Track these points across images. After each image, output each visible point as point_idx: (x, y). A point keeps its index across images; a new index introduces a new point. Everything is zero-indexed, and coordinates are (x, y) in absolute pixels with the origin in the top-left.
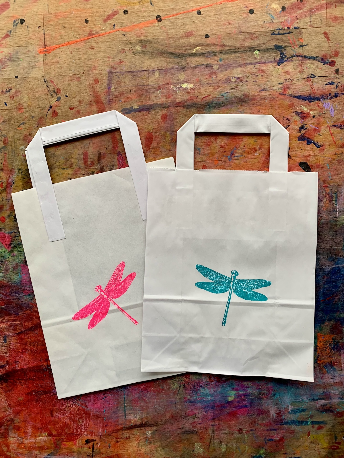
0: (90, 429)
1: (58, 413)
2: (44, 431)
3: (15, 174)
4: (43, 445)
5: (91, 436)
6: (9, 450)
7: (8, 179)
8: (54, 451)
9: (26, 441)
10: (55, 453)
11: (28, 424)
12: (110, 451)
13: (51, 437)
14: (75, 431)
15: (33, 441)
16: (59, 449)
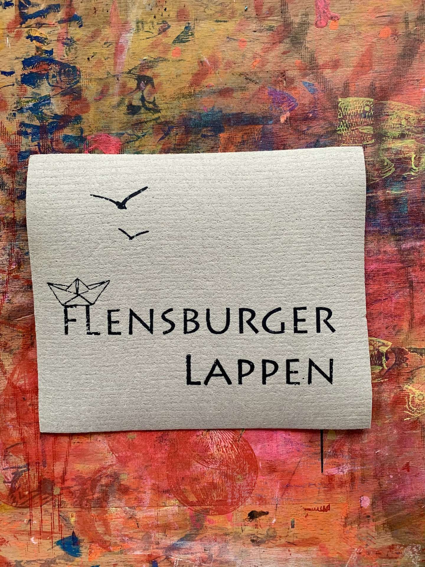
0: (256, 492)
1: (199, 463)
2: (173, 496)
3: (132, 31)
4: (172, 521)
5: (260, 504)
6: (107, 532)
7: (119, 39)
8: (192, 533)
9: (140, 515)
10: (192, 536)
11: (144, 483)
12: (293, 533)
13: (185, 507)
14: (230, 496)
15: (153, 513)
16: (201, 529)
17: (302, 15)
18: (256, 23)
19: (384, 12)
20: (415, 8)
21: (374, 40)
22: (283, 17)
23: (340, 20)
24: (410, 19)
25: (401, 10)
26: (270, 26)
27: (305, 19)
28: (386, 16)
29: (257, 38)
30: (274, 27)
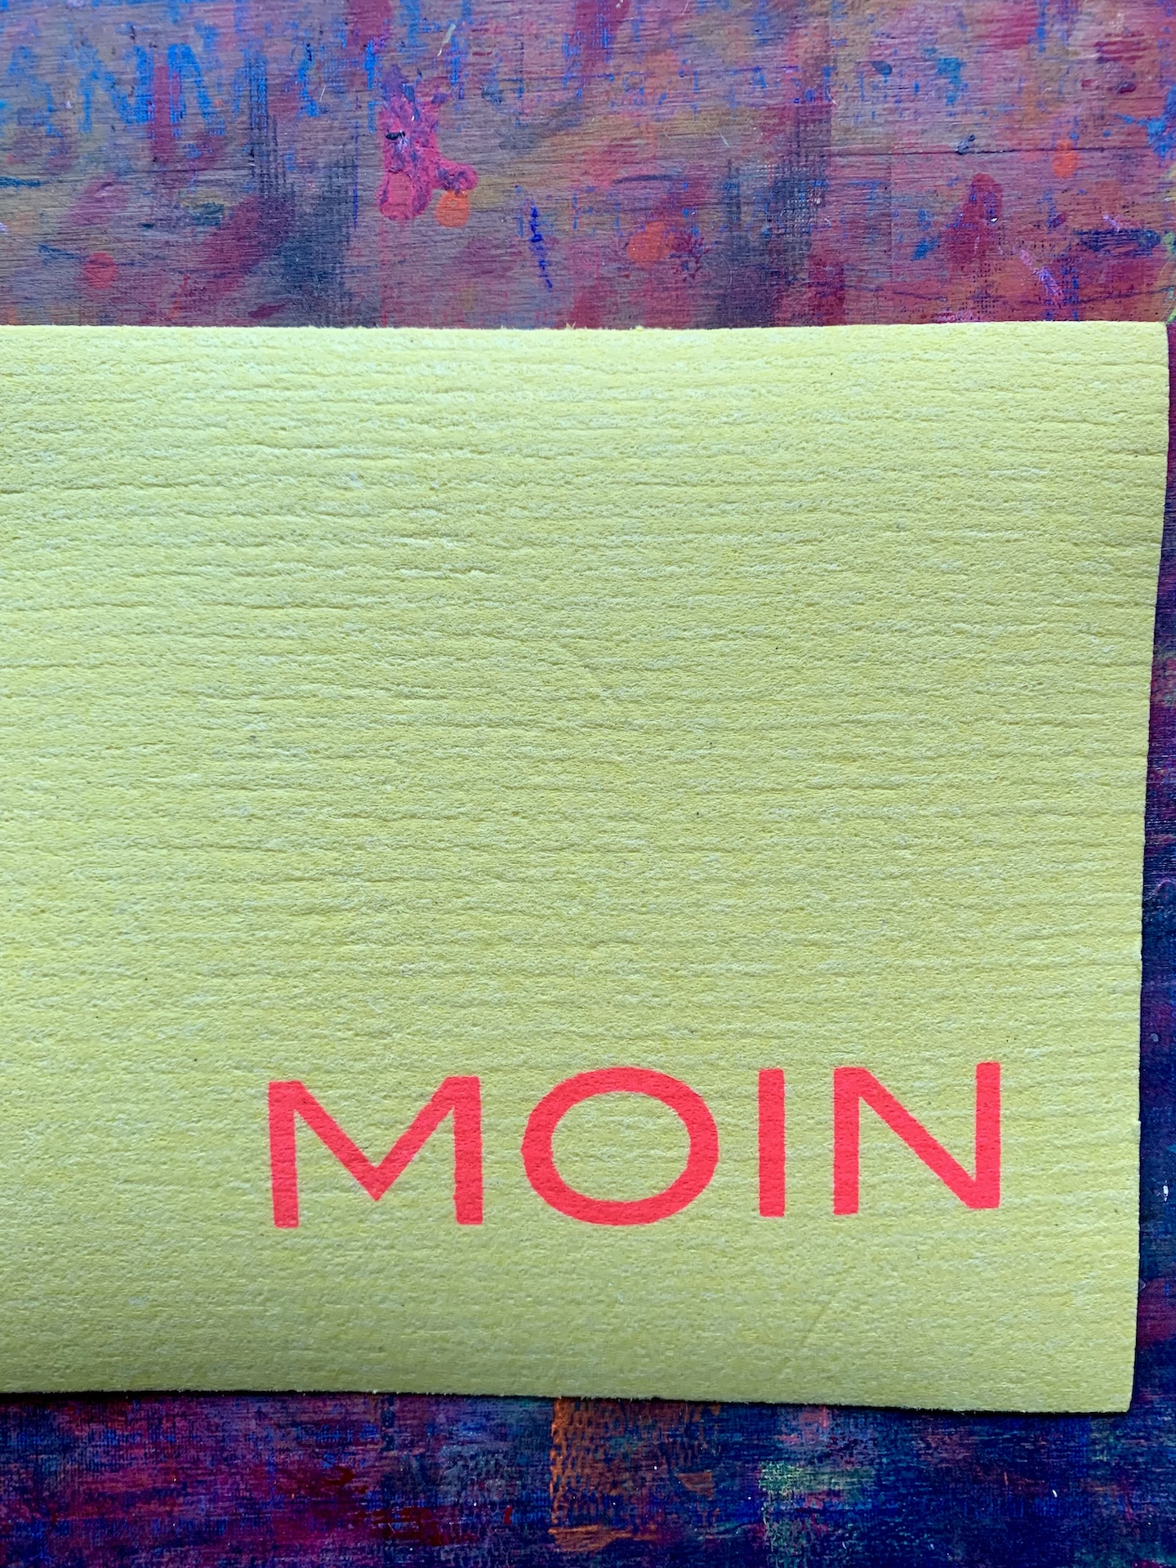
17: (328, 167)
18: (154, 191)
19: (645, 161)
20: (768, 149)
21: (603, 271)
22: (257, 171)
23: (476, 190)
24: (746, 191)
25: (711, 155)
26: (206, 206)
27: (342, 181)
28: (654, 178)
29: (155, 252)
30: (221, 209)
